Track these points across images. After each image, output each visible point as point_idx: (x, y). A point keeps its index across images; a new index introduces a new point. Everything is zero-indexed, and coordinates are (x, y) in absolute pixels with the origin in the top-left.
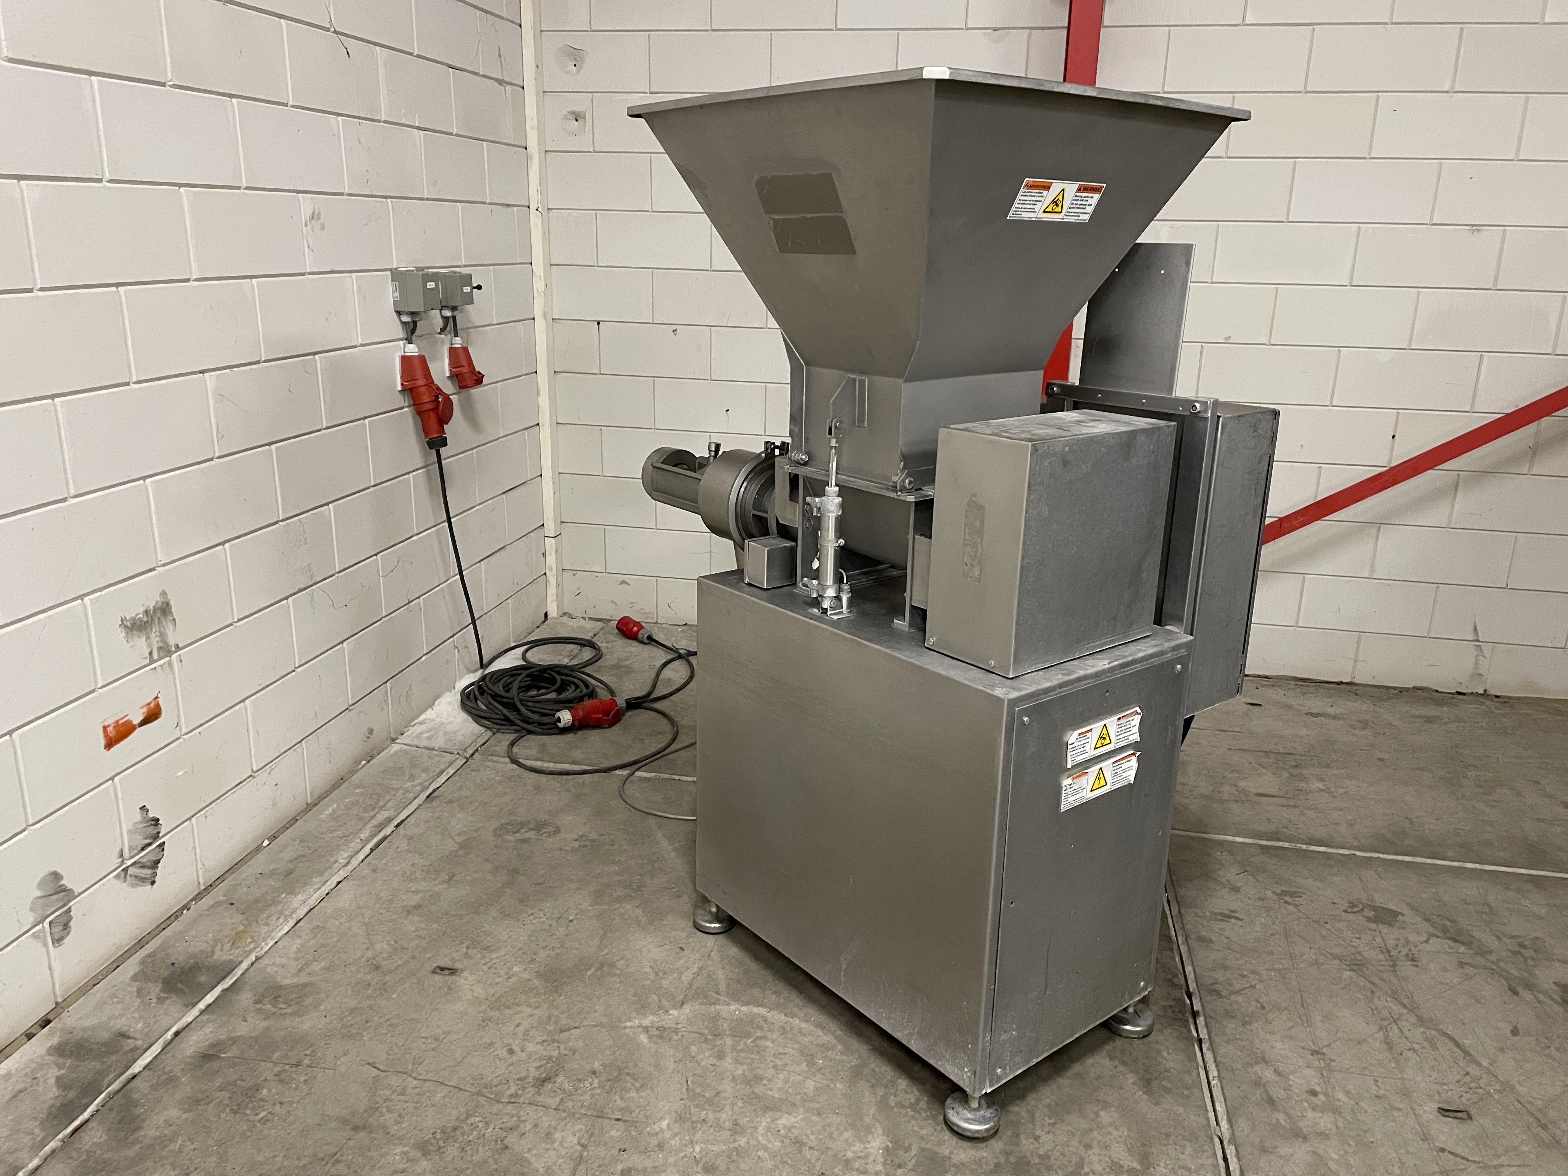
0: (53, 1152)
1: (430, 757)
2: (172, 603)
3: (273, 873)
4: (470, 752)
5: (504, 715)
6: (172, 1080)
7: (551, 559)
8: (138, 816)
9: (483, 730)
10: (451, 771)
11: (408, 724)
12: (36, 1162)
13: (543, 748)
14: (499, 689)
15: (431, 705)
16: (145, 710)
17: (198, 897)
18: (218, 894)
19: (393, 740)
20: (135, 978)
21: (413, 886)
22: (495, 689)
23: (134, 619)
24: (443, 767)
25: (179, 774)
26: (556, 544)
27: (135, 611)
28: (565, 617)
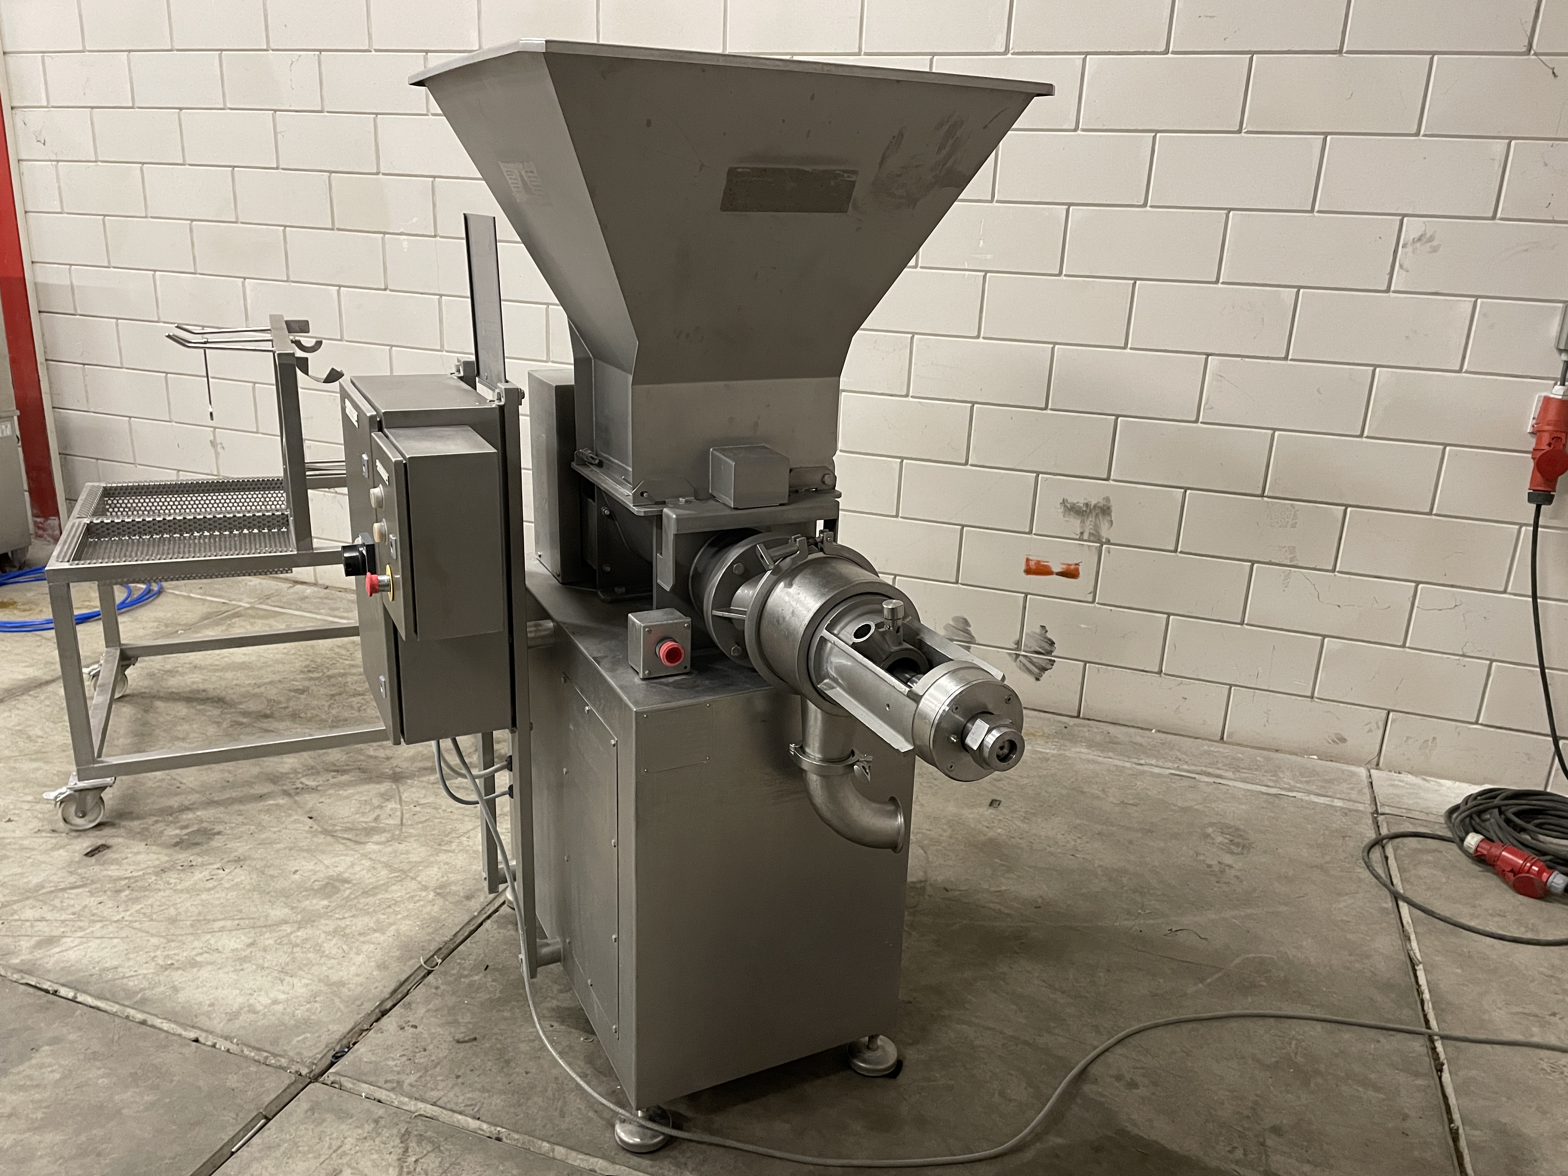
1: (1353, 788)
2: (1113, 509)
4: (1385, 811)
8: (1038, 630)
10: (1336, 803)
16: (1064, 566)
23: (1074, 504)
25: (1082, 626)
27: (1079, 500)
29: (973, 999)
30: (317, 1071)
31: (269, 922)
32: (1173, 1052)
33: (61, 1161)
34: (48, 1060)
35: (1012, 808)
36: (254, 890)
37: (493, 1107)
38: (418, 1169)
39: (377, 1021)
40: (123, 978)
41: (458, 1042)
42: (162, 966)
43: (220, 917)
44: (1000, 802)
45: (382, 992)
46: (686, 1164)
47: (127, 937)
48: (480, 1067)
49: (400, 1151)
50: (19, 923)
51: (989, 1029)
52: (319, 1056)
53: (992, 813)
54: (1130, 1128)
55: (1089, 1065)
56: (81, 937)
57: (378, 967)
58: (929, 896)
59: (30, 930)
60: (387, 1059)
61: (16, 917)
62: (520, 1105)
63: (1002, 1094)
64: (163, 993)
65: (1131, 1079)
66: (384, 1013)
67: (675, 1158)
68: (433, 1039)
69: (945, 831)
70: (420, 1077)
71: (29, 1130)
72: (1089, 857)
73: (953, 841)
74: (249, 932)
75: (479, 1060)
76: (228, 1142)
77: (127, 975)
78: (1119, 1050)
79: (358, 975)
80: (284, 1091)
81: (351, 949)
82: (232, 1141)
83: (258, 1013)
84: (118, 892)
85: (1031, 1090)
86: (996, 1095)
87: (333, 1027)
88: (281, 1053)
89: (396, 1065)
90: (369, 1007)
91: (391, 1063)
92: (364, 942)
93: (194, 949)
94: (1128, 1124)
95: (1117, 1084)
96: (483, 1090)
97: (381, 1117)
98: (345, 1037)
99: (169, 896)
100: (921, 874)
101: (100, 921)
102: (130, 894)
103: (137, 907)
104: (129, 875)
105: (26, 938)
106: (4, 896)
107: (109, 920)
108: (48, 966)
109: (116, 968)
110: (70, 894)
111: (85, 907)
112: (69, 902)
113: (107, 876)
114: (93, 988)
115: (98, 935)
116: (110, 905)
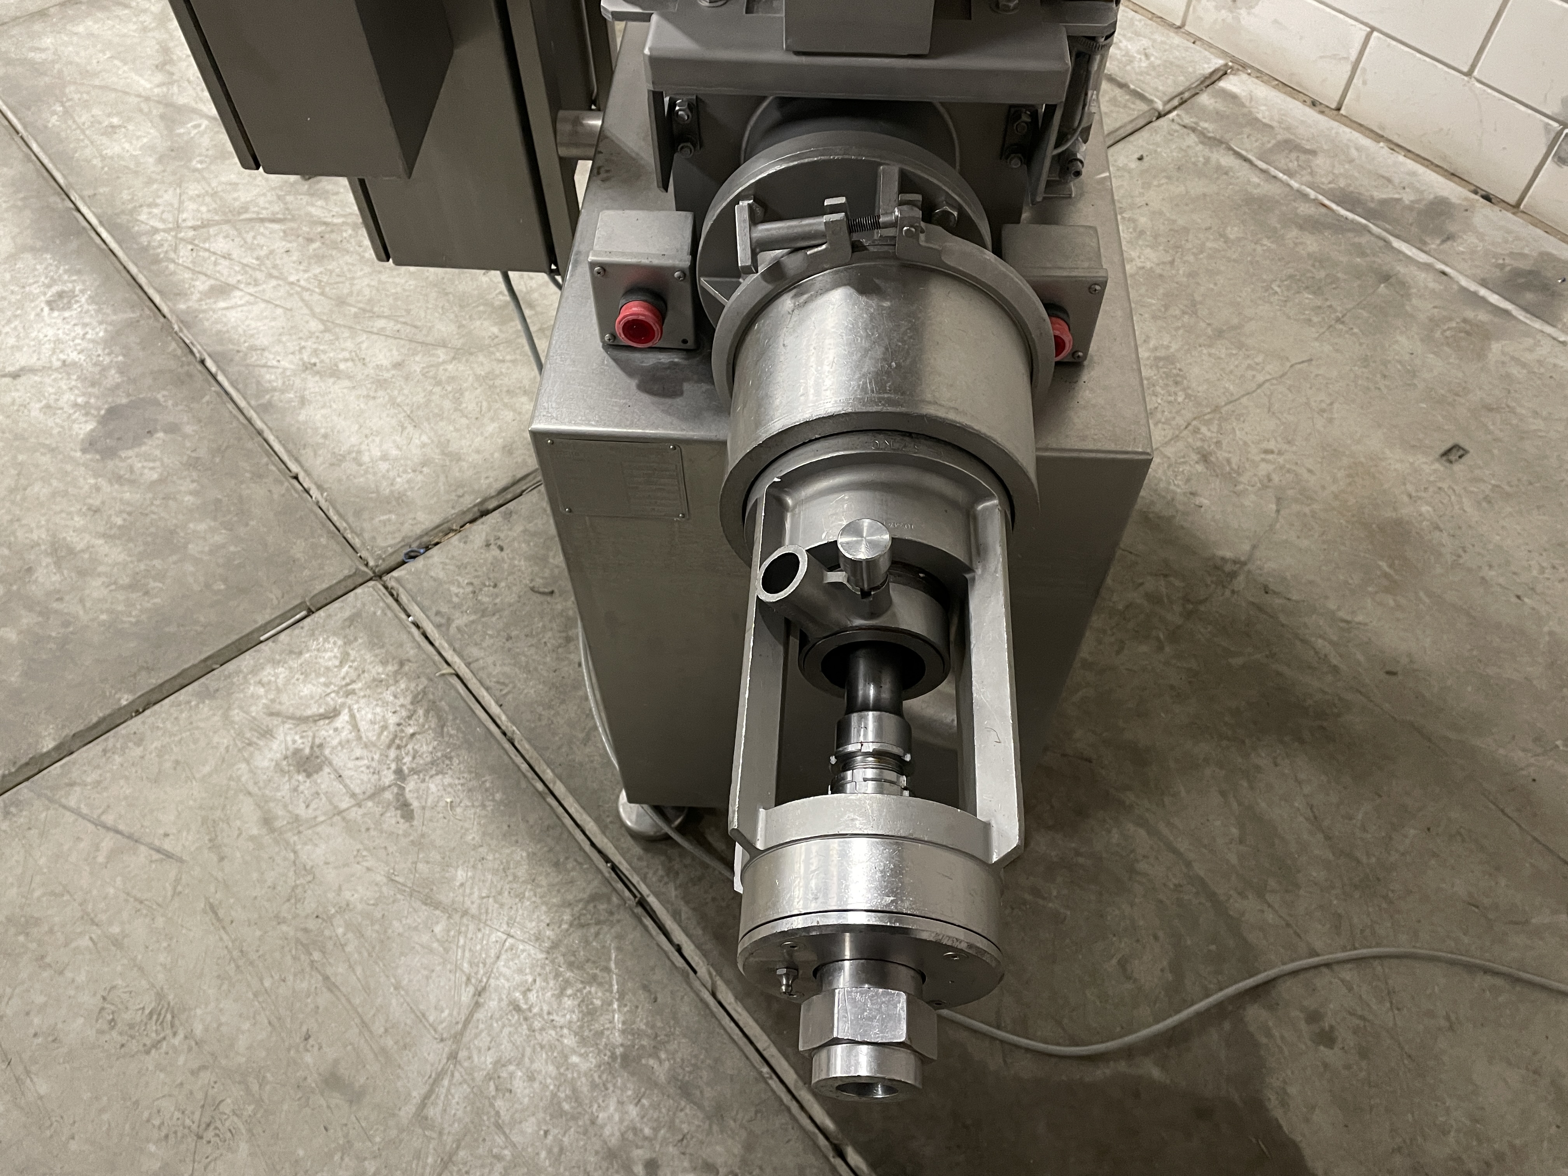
29: (1183, 794)
30: (384, 566)
31: (430, 339)
32: (1430, 1014)
33: (113, 587)
34: (157, 452)
35: (1477, 472)
36: (435, 285)
37: (522, 697)
38: (410, 747)
39: (472, 521)
40: (264, 366)
41: (532, 589)
42: (304, 364)
43: (387, 312)
44: (1466, 452)
45: (490, 486)
46: (677, 873)
47: (291, 310)
48: (538, 634)
49: (404, 713)
50: (207, 254)
51: (1175, 851)
52: (390, 550)
53: (1435, 471)
54: (1272, 1101)
55: (1285, 975)
56: (251, 295)
57: (504, 447)
58: (1233, 592)
59: (211, 267)
60: (452, 582)
61: (207, 245)
62: (550, 707)
63: (1123, 964)
64: (290, 401)
65: (1332, 1027)
66: (485, 513)
67: (670, 859)
68: (511, 573)
69: (1335, 480)
70: (473, 622)
71: (104, 535)
72: (1544, 610)
73: (1336, 504)
74: (404, 346)
75: (540, 625)
76: (261, 627)
77: (269, 364)
78: (1348, 974)
79: (478, 452)
80: (340, 582)
81: (489, 410)
82: (265, 628)
83: (360, 465)
84: (310, 240)
85: (1170, 977)
86: (1114, 961)
87: (421, 516)
88: (358, 530)
89: (457, 595)
90: (469, 501)
91: (454, 589)
92: (505, 405)
93: (343, 350)
94: (1273, 1097)
95: (1303, 1025)
96: (526, 669)
97: (409, 661)
98: (427, 534)
99: (353, 265)
100: (1247, 547)
101: (276, 278)
102: (319, 248)
103: (317, 270)
104: (329, 220)
105: (203, 278)
106: (209, 211)
107: (285, 279)
108: (206, 324)
109: (263, 350)
110: (266, 228)
111: (272, 252)
112: (261, 240)
113: (309, 214)
114: (233, 369)
115: (267, 298)
116: (295, 258)
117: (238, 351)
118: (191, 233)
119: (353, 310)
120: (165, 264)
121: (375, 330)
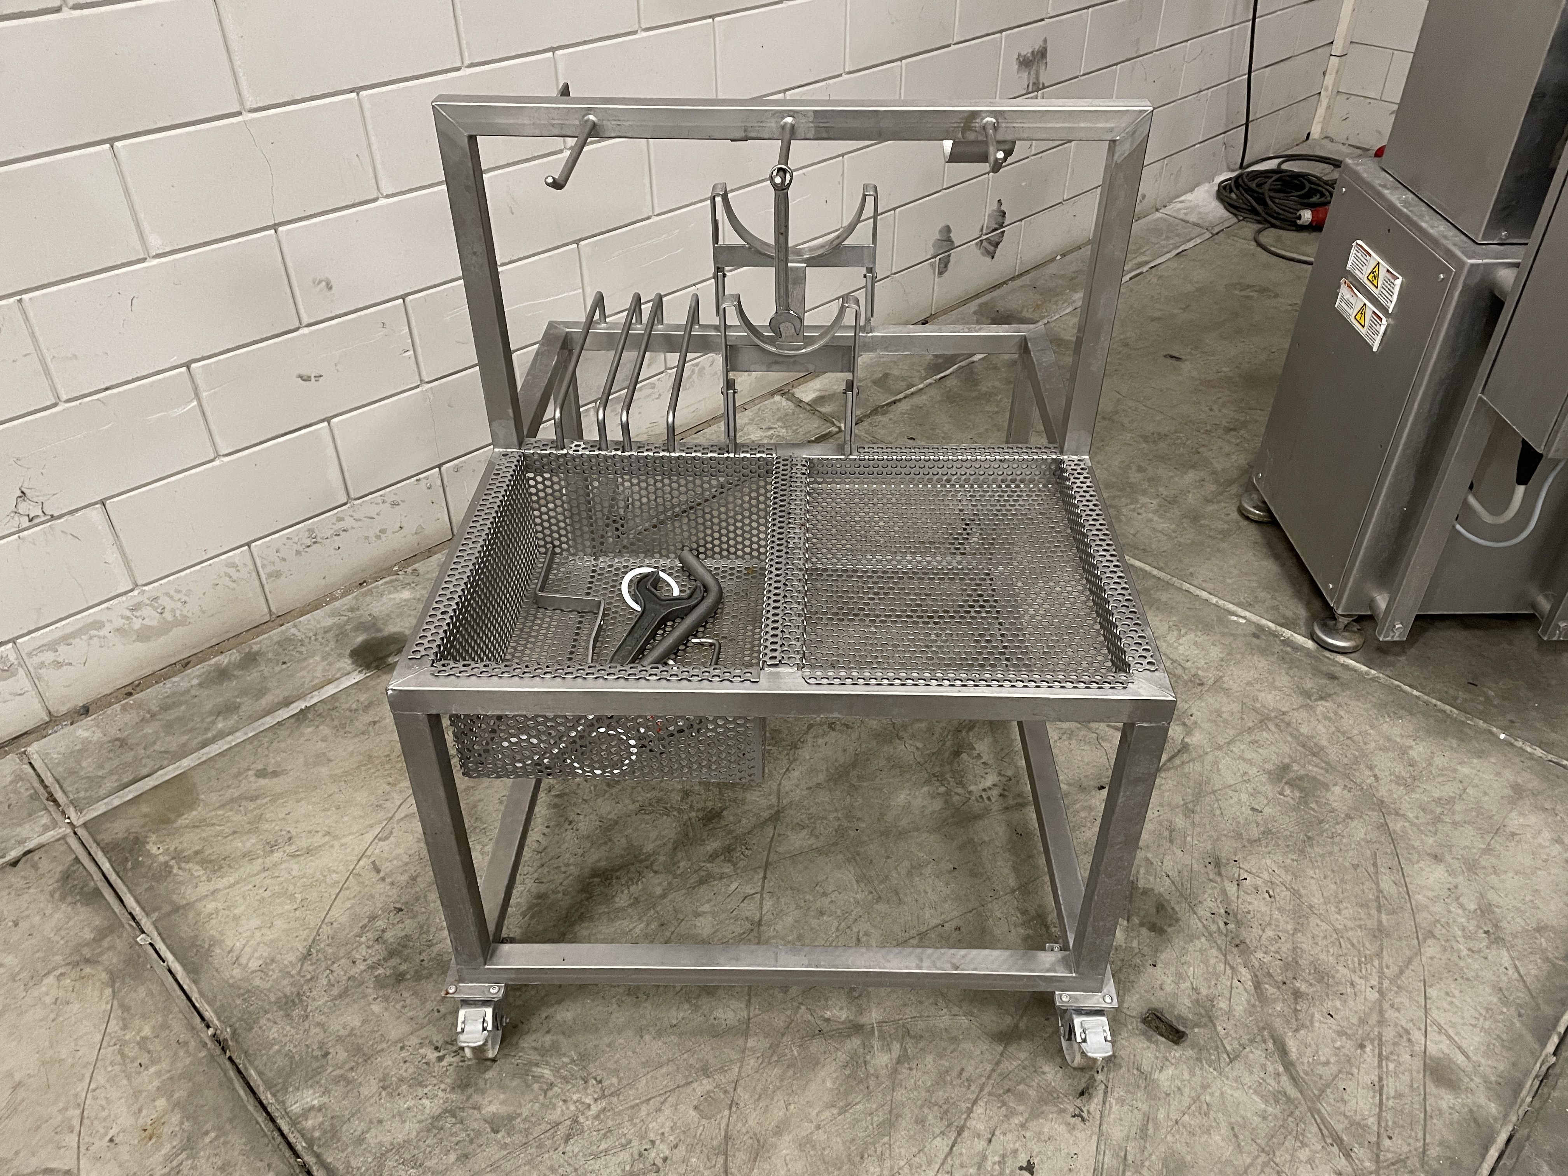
0: (930, 384)
1: (1183, 227)
2: (1048, 49)
3: (1062, 277)
4: (1216, 230)
5: (1252, 206)
6: (996, 368)
7: (1329, 80)
8: (995, 206)
9: (1231, 216)
10: (1199, 241)
11: (1170, 201)
12: (921, 386)
13: (1279, 239)
14: (1253, 185)
15: (1191, 190)
17: (1013, 279)
18: (1026, 279)
19: (1157, 210)
20: (975, 313)
21: (1157, 306)
22: (1249, 184)
23: (1025, 56)
24: (1192, 236)
26: (1340, 63)
27: (1027, 50)
28: (1327, 141)
40: (1522, 981)
42: (1493, 943)
43: (1368, 885)
47: (1423, 981)
50: (1388, 1115)
56: (1426, 1033)
59: (1407, 1100)
61: (1371, 1121)
64: (1551, 940)
74: (1408, 859)
77: (1516, 976)
81: (1444, 775)
84: (1297, 995)
92: (1430, 765)
93: (1449, 912)
101: (1381, 1012)
102: (1305, 980)
103: (1342, 972)
104: (1249, 984)
105: (1431, 1100)
106: (1304, 1145)
107: (1380, 1002)
108: (1501, 1068)
109: (1500, 989)
110: (1301, 1055)
111: (1341, 1033)
112: (1325, 1053)
113: (1251, 1011)
114: (1548, 1010)
115: (1421, 1013)
116: (1338, 1004)
117: (1520, 1015)
118: (1361, 1153)
119: (1384, 917)
120: (1434, 1163)
121: (1402, 890)
